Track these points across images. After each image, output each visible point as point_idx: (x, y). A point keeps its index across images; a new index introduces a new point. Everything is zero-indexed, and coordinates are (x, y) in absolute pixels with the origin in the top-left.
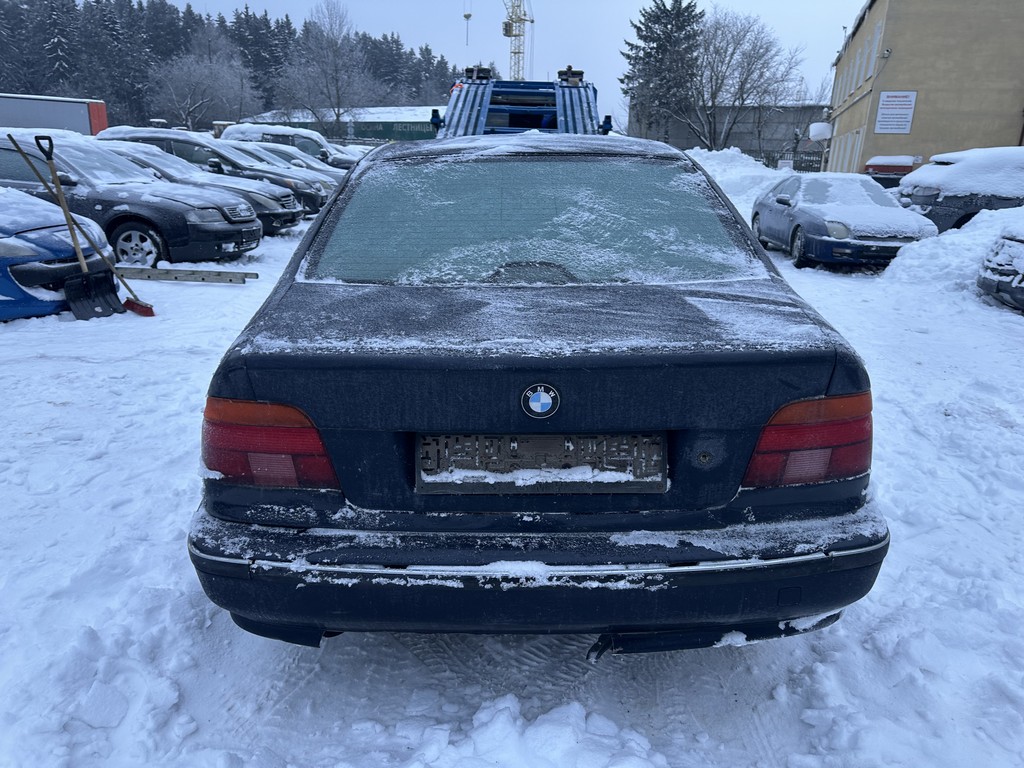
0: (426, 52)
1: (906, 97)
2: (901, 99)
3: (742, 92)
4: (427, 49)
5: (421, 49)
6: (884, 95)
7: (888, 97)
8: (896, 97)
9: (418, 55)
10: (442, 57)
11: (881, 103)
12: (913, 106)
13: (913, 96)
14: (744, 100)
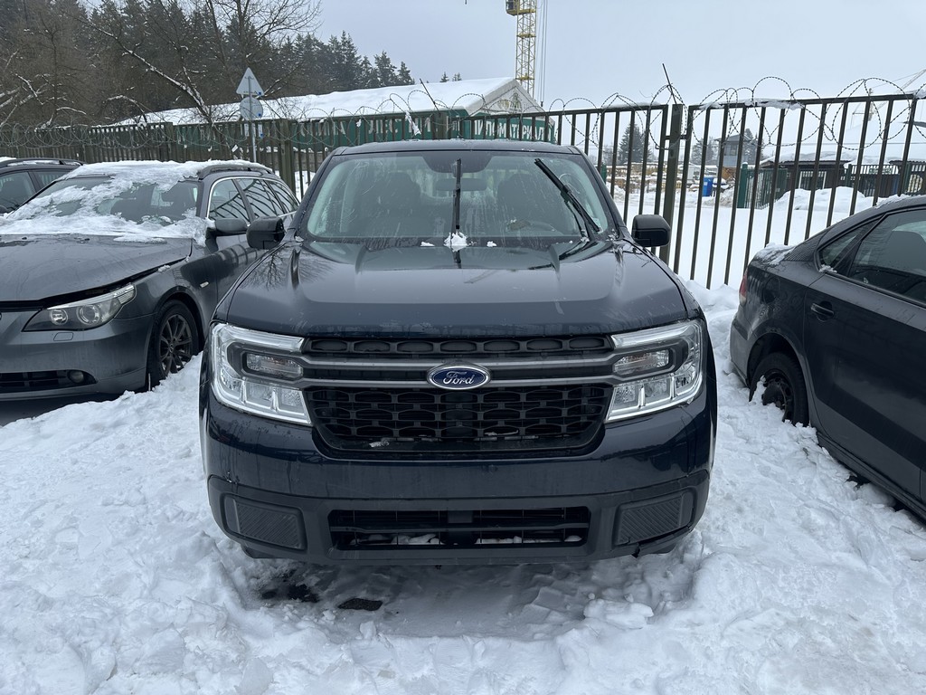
0: (383, 61)
4: (384, 57)
5: (377, 59)
9: (374, 66)
10: (403, 65)
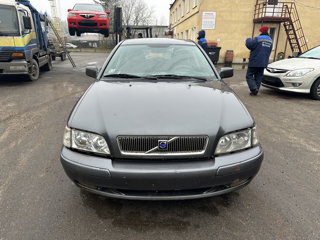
1: (212, 14)
2: (211, 15)
3: (137, 21)
6: (204, 13)
7: (205, 14)
8: (209, 14)
11: (203, 16)
12: (215, 18)
13: (214, 13)
14: (138, 23)
